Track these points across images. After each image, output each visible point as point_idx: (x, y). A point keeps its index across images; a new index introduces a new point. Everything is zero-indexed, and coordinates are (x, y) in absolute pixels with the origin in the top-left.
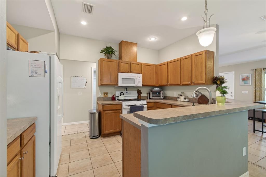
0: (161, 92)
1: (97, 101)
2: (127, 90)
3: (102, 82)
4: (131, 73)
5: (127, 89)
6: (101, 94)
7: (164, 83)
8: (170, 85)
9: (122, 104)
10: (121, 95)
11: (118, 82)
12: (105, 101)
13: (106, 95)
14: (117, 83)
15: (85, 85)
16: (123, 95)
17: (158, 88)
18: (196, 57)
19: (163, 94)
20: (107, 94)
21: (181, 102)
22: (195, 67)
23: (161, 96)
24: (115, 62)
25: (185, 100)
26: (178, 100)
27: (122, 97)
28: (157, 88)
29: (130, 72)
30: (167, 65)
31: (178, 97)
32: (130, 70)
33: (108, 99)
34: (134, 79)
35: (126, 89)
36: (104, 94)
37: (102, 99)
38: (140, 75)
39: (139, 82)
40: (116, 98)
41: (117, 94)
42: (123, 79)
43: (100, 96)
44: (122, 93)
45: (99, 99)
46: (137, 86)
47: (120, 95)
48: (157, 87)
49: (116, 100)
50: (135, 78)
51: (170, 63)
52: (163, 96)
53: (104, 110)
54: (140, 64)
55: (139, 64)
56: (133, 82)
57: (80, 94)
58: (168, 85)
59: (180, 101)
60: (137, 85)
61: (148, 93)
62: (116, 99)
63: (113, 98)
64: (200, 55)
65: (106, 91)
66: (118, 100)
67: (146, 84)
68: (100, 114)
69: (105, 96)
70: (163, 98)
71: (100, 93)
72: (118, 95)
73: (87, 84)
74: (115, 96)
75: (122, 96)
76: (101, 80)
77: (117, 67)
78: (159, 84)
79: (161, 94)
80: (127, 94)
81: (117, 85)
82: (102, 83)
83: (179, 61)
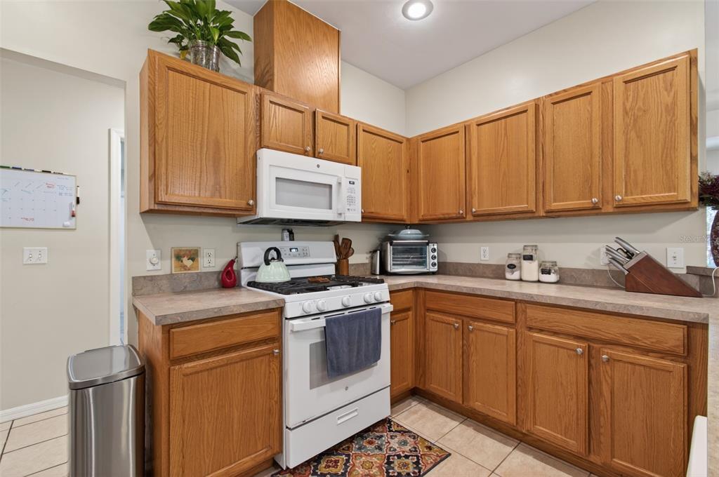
0: (428, 244)
1: (134, 295)
2: (292, 239)
3: (162, 188)
4: (314, 157)
5: (291, 233)
6: (155, 260)
7: (448, 207)
8: (479, 216)
9: (281, 310)
10: (267, 262)
11: (254, 195)
12: (184, 291)
13: (187, 263)
14: (251, 202)
15: (68, 214)
16: (279, 258)
17: (417, 231)
18: (632, 85)
19: (436, 254)
20: (194, 255)
21: (523, 284)
22: (626, 133)
23: (430, 261)
24: (239, 91)
25: (545, 278)
26: (508, 275)
27: (275, 273)
28: (409, 231)
29: (311, 153)
30: (462, 134)
31: (512, 267)
32: (311, 143)
33: (197, 285)
34: (330, 186)
35: (286, 234)
36: (179, 257)
37: (165, 283)
38: (356, 172)
39: (351, 200)
40: (245, 277)
41: (251, 254)
42: (281, 184)
43: (150, 267)
44: (276, 249)
45: (141, 285)
46: (342, 219)
47: (262, 259)
48: (412, 226)
49: (240, 286)
50: (333, 182)
51: (478, 125)
52: (436, 261)
53: (175, 354)
54: (351, 126)
55: (347, 125)
56: (325, 200)
57: (33, 261)
58: (469, 218)
59: (521, 280)
60: (340, 214)
61: (375, 251)
62: (244, 282)
63: (228, 279)
64: (661, 76)
65: (187, 243)
66: (252, 284)
67: (373, 210)
68: (145, 377)
69: (185, 267)
70: (435, 269)
71: (151, 252)
72: (253, 260)
73: (79, 210)
74: (235, 267)
75: (272, 263)
76: (154, 177)
77: (252, 123)
78: (423, 212)
79: (430, 254)
80: (295, 256)
81: (252, 209)
82: (163, 197)
83: (531, 112)
